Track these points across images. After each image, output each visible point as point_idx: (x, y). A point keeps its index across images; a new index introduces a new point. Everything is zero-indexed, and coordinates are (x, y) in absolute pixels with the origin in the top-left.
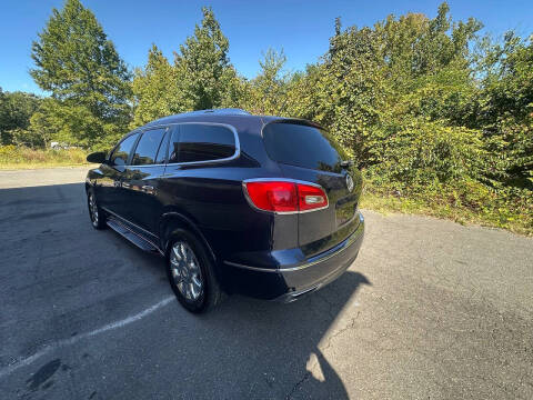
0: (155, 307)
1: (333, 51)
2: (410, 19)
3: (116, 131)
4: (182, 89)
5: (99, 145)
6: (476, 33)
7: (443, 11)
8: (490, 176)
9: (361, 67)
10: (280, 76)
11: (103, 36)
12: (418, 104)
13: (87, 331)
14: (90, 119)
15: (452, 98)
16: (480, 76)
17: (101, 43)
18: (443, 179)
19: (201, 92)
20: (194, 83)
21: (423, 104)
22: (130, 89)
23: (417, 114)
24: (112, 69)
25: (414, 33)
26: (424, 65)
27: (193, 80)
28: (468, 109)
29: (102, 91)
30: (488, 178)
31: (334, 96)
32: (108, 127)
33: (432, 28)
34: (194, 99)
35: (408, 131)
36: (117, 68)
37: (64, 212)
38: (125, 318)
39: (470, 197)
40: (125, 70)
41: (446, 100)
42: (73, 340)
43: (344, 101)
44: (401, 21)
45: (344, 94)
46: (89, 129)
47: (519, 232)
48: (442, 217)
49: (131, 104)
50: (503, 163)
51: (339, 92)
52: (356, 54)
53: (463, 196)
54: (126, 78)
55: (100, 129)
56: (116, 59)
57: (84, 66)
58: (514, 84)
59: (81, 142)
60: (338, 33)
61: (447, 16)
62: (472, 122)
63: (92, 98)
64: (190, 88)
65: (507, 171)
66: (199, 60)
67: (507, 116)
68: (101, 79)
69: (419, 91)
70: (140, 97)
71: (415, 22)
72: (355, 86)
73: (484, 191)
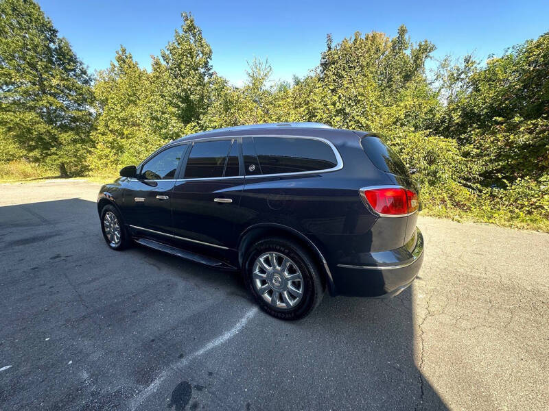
0: (244, 320)
1: (325, 65)
2: (374, 37)
3: (74, 141)
4: (163, 96)
5: (54, 157)
6: (431, 54)
7: (402, 32)
8: (467, 180)
9: (352, 81)
10: (267, 85)
11: (54, 32)
12: (402, 116)
13: (191, 351)
14: (42, 127)
15: (431, 111)
16: (445, 93)
17: (52, 41)
18: (432, 183)
19: (186, 99)
20: (179, 90)
21: (406, 116)
22: (92, 94)
23: (402, 125)
24: (67, 70)
25: (378, 50)
26: (390, 80)
27: (178, 87)
28: (443, 122)
29: (54, 95)
30: (467, 181)
31: (331, 107)
32: (65, 137)
33: (394, 47)
34: (178, 107)
35: (398, 141)
36: (74, 70)
37: (58, 234)
38: (222, 334)
39: (457, 199)
40: (85, 73)
41: (426, 113)
42: (184, 362)
43: (339, 112)
44: (366, 39)
45: (339, 106)
46: (40, 138)
47: (504, 225)
48: (440, 216)
49: (92, 111)
50: (477, 167)
51: (334, 104)
52: (347, 70)
53: (451, 197)
54: (86, 82)
55: (55, 139)
56: (73, 60)
57: (33, 66)
58: (480, 101)
59: (31, 154)
60: (330, 48)
61: (406, 36)
62: (447, 133)
63: (45, 102)
64: (173, 95)
65: (480, 175)
66: (183, 67)
67: (476, 128)
68: (55, 82)
69: (402, 105)
70: (104, 103)
71: (378, 40)
72: (350, 99)
73: (466, 192)
